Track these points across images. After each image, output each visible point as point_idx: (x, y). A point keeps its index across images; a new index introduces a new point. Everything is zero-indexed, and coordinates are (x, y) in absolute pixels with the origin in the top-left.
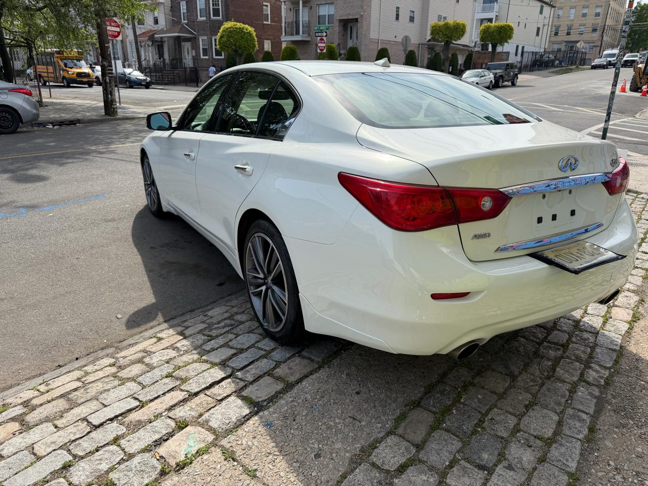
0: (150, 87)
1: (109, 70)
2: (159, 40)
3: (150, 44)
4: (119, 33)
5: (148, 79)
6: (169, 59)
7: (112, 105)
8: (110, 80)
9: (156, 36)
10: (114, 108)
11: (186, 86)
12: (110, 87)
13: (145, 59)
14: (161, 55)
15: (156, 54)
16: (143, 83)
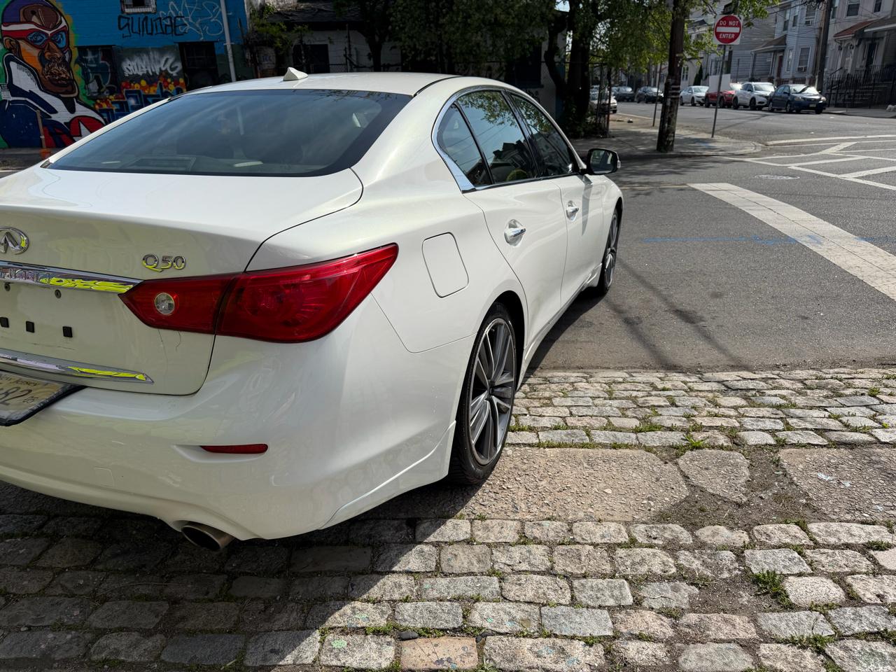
0: (824, 111)
1: (674, 89)
2: (871, 36)
3: (855, 43)
4: (737, 35)
5: (823, 98)
6: (882, 66)
7: (667, 136)
8: (672, 103)
9: (865, 31)
10: (669, 142)
11: (870, 108)
12: (670, 112)
13: (841, 68)
14: (869, 61)
15: (863, 59)
16: (811, 106)
